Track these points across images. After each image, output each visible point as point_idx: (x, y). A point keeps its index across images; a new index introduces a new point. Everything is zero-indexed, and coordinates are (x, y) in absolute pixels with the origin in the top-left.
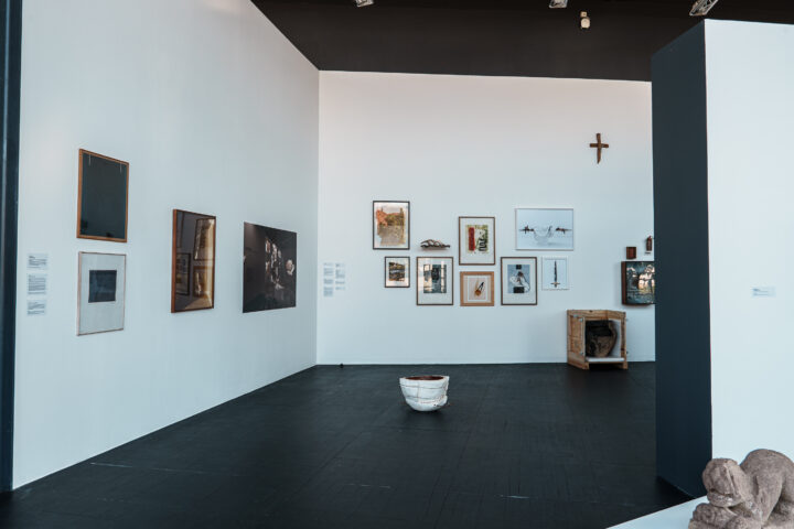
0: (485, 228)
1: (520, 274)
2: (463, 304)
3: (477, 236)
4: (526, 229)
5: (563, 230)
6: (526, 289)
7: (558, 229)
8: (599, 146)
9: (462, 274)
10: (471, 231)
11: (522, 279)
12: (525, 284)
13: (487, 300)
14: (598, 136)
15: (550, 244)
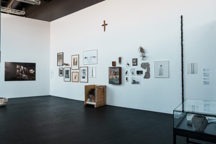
0: (77, 58)
1: (84, 72)
2: (72, 82)
3: (75, 61)
4: (86, 58)
5: (95, 57)
6: (85, 77)
7: (93, 57)
8: (105, 25)
9: (72, 72)
10: (74, 59)
11: (84, 74)
12: (85, 76)
13: (77, 81)
14: (104, 21)
15: (91, 62)
